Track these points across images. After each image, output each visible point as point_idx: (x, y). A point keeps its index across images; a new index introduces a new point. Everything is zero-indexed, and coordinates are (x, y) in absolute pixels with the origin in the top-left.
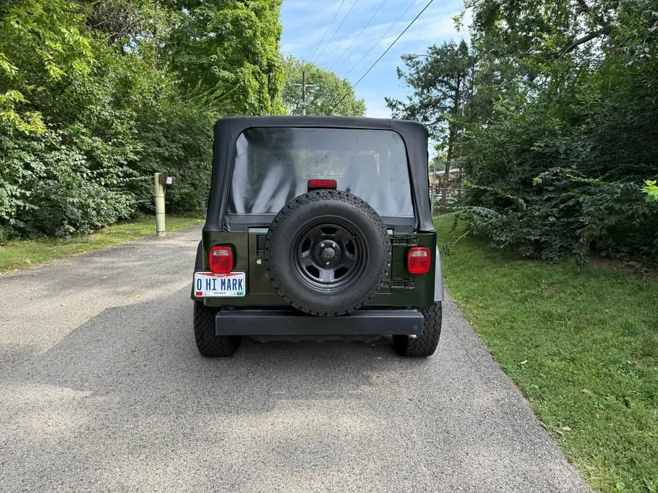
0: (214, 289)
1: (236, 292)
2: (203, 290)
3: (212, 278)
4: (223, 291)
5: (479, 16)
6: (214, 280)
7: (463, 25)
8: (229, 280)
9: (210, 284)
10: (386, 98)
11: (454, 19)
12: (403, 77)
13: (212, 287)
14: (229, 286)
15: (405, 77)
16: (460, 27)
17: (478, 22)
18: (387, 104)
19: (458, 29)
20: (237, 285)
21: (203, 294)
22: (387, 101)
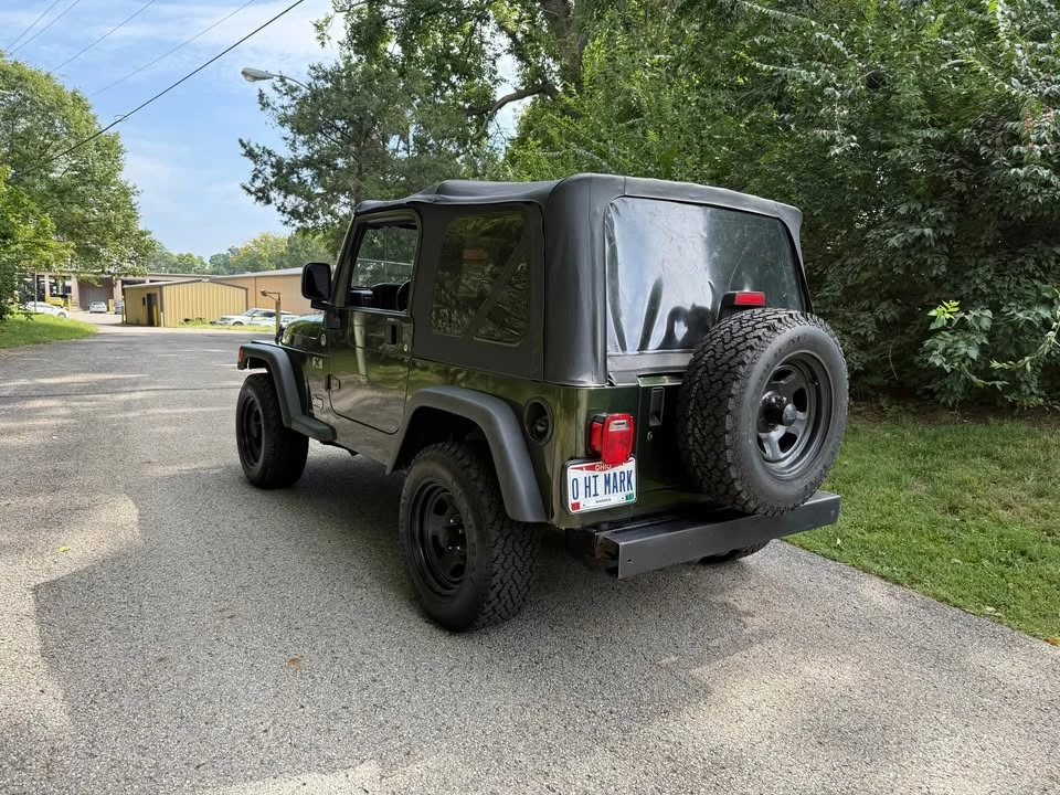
0: (596, 495)
1: (623, 494)
2: (581, 499)
3: (591, 473)
4: (608, 496)
5: (356, 29)
6: (595, 477)
7: (329, 39)
8: (615, 474)
9: (589, 487)
10: (241, 141)
11: (315, 25)
12: (270, 110)
13: (593, 492)
14: (615, 487)
15: (273, 109)
16: (326, 41)
17: (354, 38)
18: (243, 151)
19: (323, 43)
20: (626, 483)
21: (581, 506)
22: (244, 145)
